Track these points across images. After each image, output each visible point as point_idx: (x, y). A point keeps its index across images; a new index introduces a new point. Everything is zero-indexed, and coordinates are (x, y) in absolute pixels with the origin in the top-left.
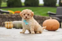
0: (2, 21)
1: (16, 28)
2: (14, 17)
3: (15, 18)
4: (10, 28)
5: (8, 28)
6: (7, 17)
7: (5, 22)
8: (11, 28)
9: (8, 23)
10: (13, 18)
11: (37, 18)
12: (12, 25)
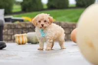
0: (12, 34)
1: (33, 43)
2: (29, 26)
3: (30, 28)
4: (23, 44)
5: (19, 44)
6: (19, 27)
7: (15, 35)
8: (25, 44)
9: (19, 37)
10: (28, 28)
11: (64, 25)
12: (25, 39)
